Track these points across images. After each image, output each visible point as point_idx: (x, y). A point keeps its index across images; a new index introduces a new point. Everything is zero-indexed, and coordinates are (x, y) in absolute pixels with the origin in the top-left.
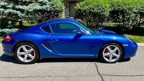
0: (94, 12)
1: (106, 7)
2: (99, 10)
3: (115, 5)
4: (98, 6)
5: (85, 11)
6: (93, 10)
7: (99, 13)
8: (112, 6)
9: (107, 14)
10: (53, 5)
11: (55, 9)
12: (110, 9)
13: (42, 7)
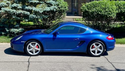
0: (102, 14)
1: (113, 10)
2: (106, 13)
3: (122, 7)
4: (105, 9)
5: (92, 13)
6: (101, 12)
7: (106, 16)
8: (119, 8)
9: (114, 16)
10: (58, 5)
11: (60, 9)
12: (117, 11)
13: (50, 8)
